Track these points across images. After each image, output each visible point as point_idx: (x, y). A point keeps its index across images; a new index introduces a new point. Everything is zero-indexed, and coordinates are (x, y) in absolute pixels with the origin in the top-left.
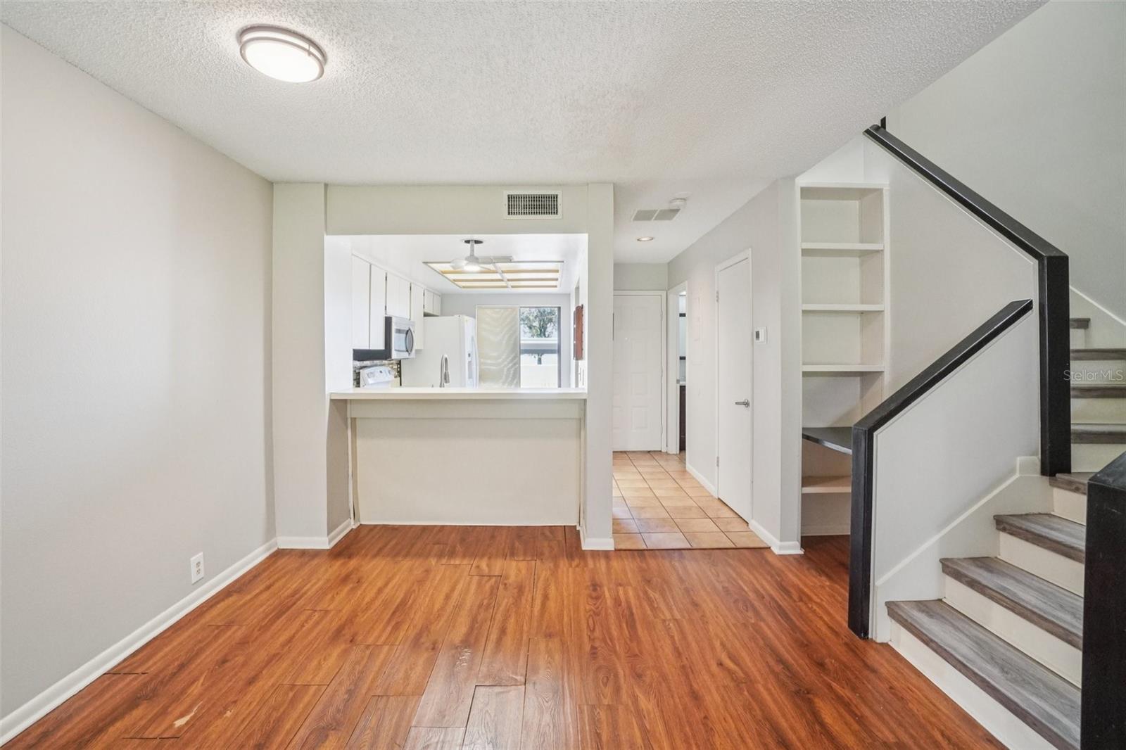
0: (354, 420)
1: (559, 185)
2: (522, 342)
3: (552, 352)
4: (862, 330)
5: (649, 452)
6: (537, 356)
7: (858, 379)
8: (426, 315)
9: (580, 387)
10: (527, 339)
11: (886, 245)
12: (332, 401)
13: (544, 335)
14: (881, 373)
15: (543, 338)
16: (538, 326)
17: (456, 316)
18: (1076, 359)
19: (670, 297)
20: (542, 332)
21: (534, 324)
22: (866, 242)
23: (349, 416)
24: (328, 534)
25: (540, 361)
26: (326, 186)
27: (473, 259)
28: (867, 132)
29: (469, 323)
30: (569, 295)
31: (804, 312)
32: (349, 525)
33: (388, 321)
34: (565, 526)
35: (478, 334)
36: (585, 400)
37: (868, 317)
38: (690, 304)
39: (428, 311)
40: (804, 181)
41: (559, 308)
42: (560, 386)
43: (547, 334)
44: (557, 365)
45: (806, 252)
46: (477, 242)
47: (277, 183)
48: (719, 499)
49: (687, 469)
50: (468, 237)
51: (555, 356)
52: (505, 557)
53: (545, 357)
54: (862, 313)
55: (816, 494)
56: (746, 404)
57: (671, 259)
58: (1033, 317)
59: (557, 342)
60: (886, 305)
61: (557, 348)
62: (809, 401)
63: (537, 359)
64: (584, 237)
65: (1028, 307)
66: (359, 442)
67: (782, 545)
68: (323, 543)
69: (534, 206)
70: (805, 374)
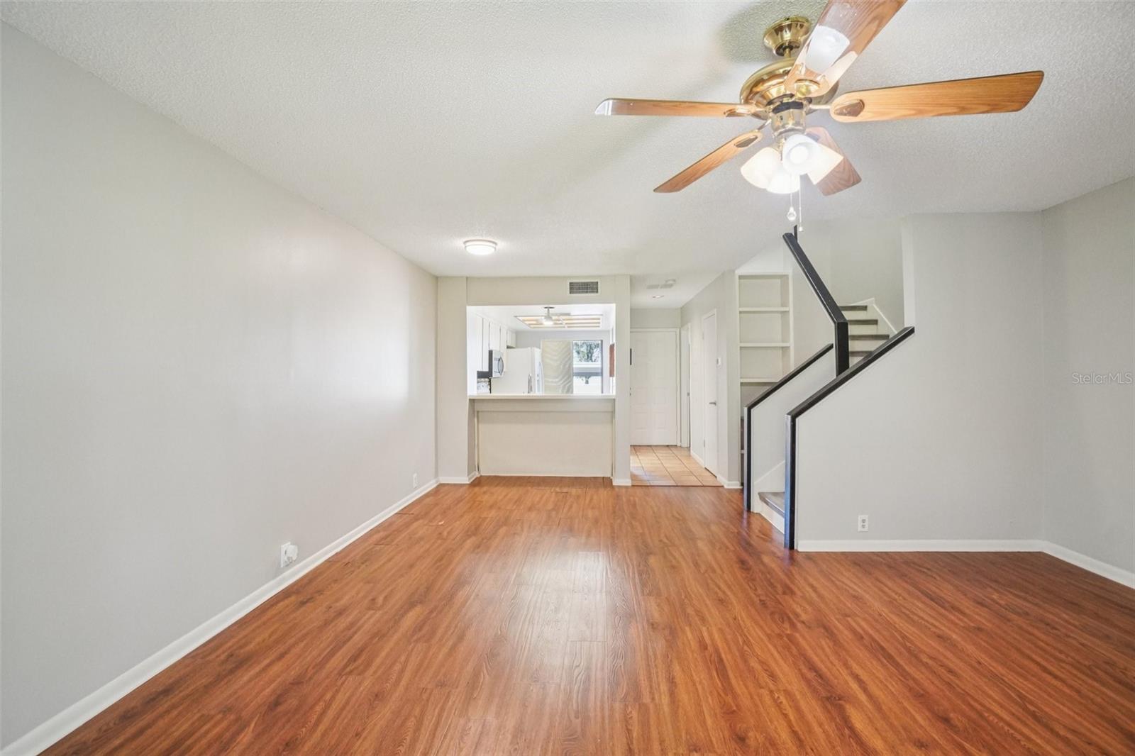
0: (478, 412)
1: (600, 276)
2: (574, 366)
3: (596, 374)
4: (782, 358)
5: (668, 446)
6: (584, 379)
8: (508, 347)
9: (612, 392)
10: (578, 364)
11: (790, 308)
12: (470, 400)
13: (591, 359)
15: (590, 363)
16: (585, 351)
17: (530, 348)
19: (683, 333)
20: (589, 356)
21: (582, 349)
22: (783, 307)
23: (476, 410)
24: (468, 475)
25: (587, 382)
26: (467, 278)
27: (548, 317)
28: (785, 237)
29: (537, 352)
30: (609, 331)
31: (741, 347)
32: (475, 474)
33: (491, 353)
34: (603, 478)
35: (543, 361)
36: (614, 400)
37: (785, 350)
38: (692, 336)
39: (509, 345)
40: (741, 271)
41: (602, 341)
42: (602, 392)
43: (593, 358)
44: (600, 384)
45: (742, 313)
46: (551, 308)
47: (441, 277)
48: (706, 469)
49: (692, 454)
50: (546, 306)
51: (599, 378)
52: (569, 486)
53: (592, 379)
54: (783, 348)
56: (715, 403)
57: (683, 304)
58: (833, 352)
59: (600, 366)
60: (791, 343)
61: (600, 371)
63: (585, 381)
64: (614, 305)
65: (830, 347)
66: (480, 426)
67: (729, 485)
68: (465, 480)
69: (585, 288)
70: (742, 384)
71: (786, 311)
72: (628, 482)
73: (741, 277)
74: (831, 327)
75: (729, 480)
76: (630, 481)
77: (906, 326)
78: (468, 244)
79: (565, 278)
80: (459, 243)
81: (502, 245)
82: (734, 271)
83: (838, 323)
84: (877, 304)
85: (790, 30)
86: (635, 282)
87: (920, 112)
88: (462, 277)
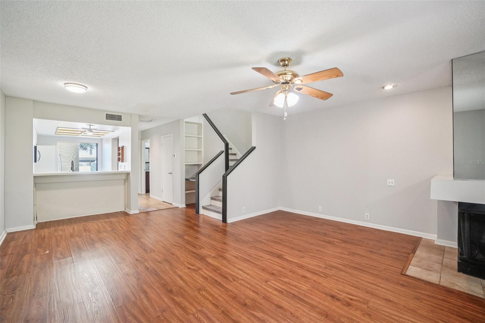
0: (36, 184)
1: (124, 113)
4: (198, 155)
7: (197, 166)
11: (203, 136)
14: (202, 164)
18: (230, 161)
19: (142, 142)
22: (199, 135)
26: (33, 100)
27: (90, 130)
28: (203, 114)
30: (102, 139)
31: (185, 150)
32: (35, 223)
34: (120, 211)
37: (199, 152)
38: (151, 144)
40: (185, 120)
41: (97, 144)
45: (186, 136)
48: (163, 202)
49: (151, 197)
54: (198, 151)
55: (189, 193)
56: (171, 173)
57: (143, 130)
59: (96, 157)
60: (202, 150)
62: (187, 172)
64: (130, 128)
65: (223, 152)
66: (37, 192)
67: (181, 206)
68: (33, 227)
69: (113, 117)
70: (186, 165)
71: (201, 137)
72: (138, 212)
73: (186, 122)
74: (223, 144)
75: (181, 204)
76: (138, 211)
77: (252, 146)
78: (66, 85)
79: (106, 111)
80: (61, 84)
81: (90, 89)
82: (183, 120)
83: (226, 143)
84: (227, 137)
85: (287, 61)
86: (141, 118)
87: (310, 94)
88: (31, 100)
